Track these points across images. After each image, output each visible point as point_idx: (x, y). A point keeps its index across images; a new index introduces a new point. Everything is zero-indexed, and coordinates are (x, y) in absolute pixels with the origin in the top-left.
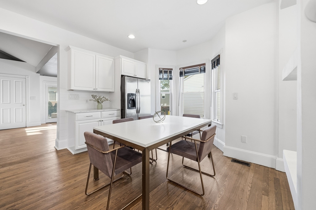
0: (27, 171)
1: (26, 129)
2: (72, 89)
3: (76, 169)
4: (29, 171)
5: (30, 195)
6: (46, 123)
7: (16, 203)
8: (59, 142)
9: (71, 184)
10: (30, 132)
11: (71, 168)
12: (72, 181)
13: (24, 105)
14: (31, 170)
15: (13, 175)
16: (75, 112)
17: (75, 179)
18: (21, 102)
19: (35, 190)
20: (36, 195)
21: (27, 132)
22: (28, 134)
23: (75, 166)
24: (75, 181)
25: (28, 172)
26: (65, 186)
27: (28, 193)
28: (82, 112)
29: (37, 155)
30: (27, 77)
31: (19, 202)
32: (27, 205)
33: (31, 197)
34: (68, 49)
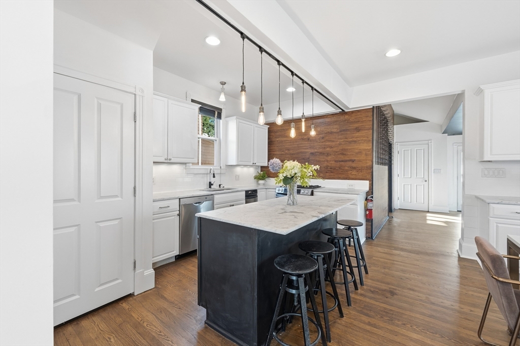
0: (414, 265)
1: (428, 214)
2: (485, 159)
3: (480, 297)
4: (417, 265)
5: (410, 289)
6: (458, 211)
7: (397, 288)
8: (464, 244)
9: (462, 310)
10: (432, 219)
11: (473, 291)
12: (466, 309)
13: (426, 181)
14: (418, 266)
15: (401, 262)
16: (488, 201)
17: (472, 309)
18: (423, 177)
19: (416, 289)
20: (417, 293)
21: (428, 218)
22: (429, 222)
23: (480, 293)
24: (471, 311)
25: (415, 267)
26: (452, 307)
27: (409, 286)
28: (504, 202)
29: (431, 252)
30: (429, 141)
31: (400, 289)
32: (405, 296)
33: (411, 292)
34: (480, 92)
